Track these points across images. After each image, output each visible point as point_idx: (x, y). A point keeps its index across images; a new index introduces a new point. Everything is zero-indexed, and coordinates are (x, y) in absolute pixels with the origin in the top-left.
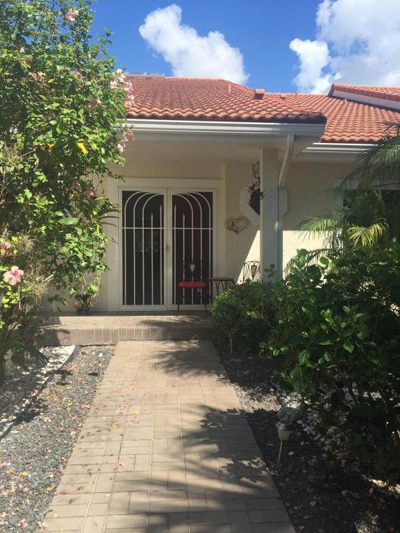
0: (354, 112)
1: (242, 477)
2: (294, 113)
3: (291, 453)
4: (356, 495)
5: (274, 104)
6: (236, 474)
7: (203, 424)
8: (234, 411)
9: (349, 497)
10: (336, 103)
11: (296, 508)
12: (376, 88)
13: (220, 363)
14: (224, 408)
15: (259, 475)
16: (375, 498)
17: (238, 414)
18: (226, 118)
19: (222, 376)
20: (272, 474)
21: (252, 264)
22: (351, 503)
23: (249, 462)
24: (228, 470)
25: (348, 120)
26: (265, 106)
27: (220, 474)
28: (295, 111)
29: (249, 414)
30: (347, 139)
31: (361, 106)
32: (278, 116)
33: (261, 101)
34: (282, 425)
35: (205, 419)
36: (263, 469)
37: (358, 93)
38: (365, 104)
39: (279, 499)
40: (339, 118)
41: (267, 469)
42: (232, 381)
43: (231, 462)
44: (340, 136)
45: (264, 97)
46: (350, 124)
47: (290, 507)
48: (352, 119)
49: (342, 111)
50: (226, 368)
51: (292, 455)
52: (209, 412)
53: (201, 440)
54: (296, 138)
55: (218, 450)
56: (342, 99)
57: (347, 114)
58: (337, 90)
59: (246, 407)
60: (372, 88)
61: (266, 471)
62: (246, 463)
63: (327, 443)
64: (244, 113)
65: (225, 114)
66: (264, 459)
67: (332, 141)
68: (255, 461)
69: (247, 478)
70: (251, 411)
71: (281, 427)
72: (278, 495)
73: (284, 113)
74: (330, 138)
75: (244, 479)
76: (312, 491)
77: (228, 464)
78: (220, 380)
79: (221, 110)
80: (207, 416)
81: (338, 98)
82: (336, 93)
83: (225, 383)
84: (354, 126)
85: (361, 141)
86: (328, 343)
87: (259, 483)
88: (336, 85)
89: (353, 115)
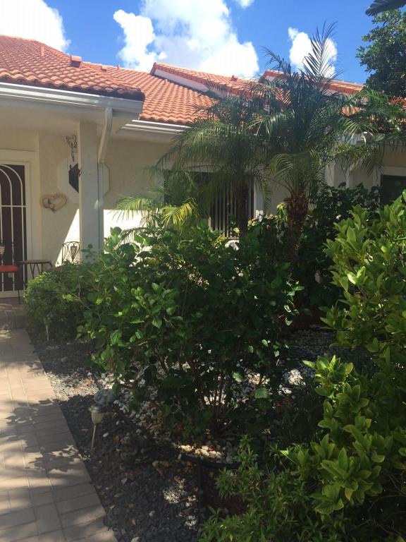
0: (174, 93)
1: (51, 469)
2: (112, 86)
3: (105, 435)
4: (166, 464)
5: (92, 74)
6: (45, 467)
7: (10, 421)
8: (48, 401)
9: (159, 467)
10: (158, 82)
11: (107, 488)
12: (196, 72)
13: (34, 352)
14: (36, 400)
15: (71, 463)
16: (183, 463)
17: (51, 404)
18: (35, 83)
19: (34, 366)
20: (85, 459)
21: (72, 245)
22: (160, 472)
23: (60, 452)
24: (36, 465)
25: (168, 100)
26: (82, 75)
27: (27, 471)
28: (113, 84)
29: (64, 402)
30: (166, 119)
31: (181, 88)
32: (95, 87)
33: (78, 70)
34: (96, 408)
35: (13, 415)
36: (76, 456)
37: (178, 75)
38: (184, 86)
39: (91, 483)
40: (159, 97)
41: (80, 455)
42: (47, 370)
43: (39, 455)
44: (159, 116)
45: (82, 65)
46: (170, 105)
47: (101, 489)
48: (172, 100)
49: (163, 91)
50: (39, 358)
51: (107, 437)
52: (19, 406)
53: (7, 438)
54: (114, 112)
55: (26, 446)
56: (163, 79)
57: (167, 94)
58: (159, 69)
59: (60, 396)
60: (192, 72)
61: (79, 457)
62: (56, 454)
63: (142, 418)
64: (57, 80)
65: (35, 78)
66: (77, 446)
67: (152, 119)
68: (67, 449)
69: (56, 468)
70: (66, 399)
71: (94, 410)
72: (90, 479)
73: (101, 85)
74: (149, 116)
75: (54, 471)
76: (124, 468)
77: (37, 459)
78: (31, 371)
79: (30, 73)
80: (15, 411)
81: (160, 77)
82: (158, 72)
83: (37, 373)
84: (173, 106)
85: (179, 123)
86: (138, 321)
87: (69, 472)
88: (158, 63)
89: (173, 96)
